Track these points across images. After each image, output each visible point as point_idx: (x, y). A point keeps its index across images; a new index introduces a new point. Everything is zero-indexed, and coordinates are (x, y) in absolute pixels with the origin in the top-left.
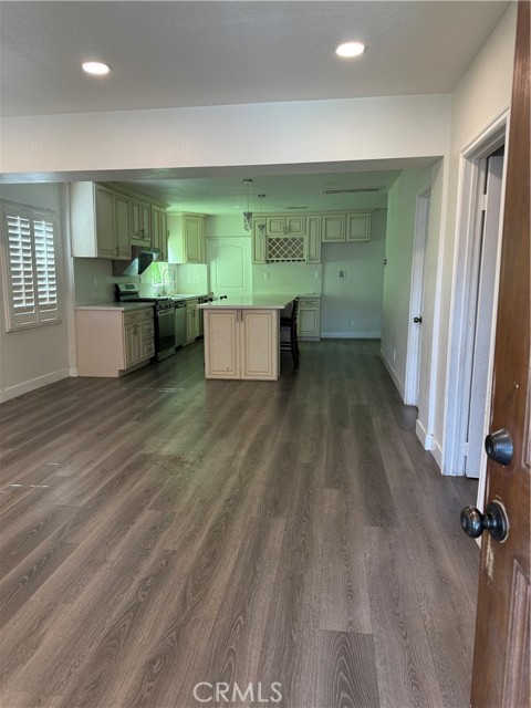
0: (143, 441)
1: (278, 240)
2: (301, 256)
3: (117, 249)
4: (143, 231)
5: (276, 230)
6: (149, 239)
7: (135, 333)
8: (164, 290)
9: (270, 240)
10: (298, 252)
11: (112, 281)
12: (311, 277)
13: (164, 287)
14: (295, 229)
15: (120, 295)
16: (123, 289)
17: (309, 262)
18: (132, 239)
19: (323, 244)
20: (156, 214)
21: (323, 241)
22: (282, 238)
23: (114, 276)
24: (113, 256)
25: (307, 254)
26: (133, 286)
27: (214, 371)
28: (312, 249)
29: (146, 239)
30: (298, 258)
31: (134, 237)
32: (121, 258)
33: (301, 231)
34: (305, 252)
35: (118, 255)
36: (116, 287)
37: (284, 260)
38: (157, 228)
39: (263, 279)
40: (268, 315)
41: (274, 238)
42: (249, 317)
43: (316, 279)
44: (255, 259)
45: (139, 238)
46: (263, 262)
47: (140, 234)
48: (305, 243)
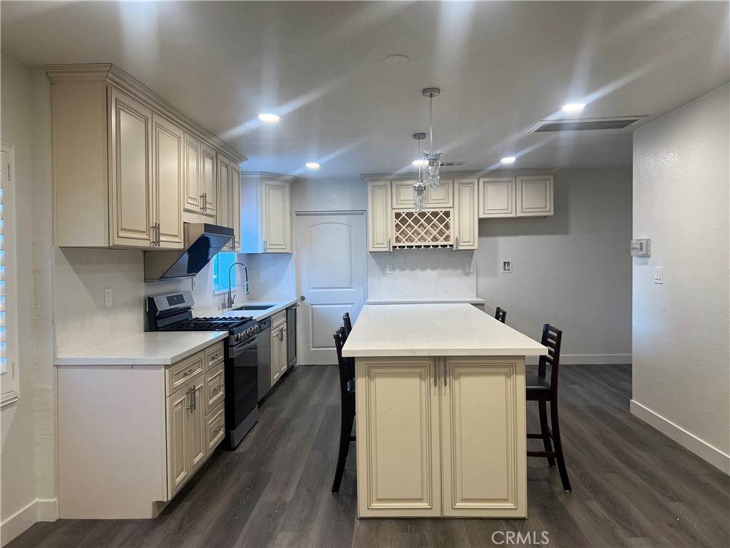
1: (410, 215)
2: (447, 238)
3: (157, 227)
4: (204, 197)
5: (407, 200)
6: (213, 213)
7: (193, 407)
8: (229, 298)
9: (398, 215)
10: (441, 233)
11: (143, 291)
12: (460, 271)
13: (229, 293)
14: (436, 200)
15: (159, 318)
16: (163, 305)
17: (460, 248)
18: (186, 210)
19: (481, 220)
20: (224, 170)
21: (482, 216)
22: (416, 211)
23: (146, 280)
24: (146, 244)
25: (457, 235)
26: (180, 299)
27: (379, 500)
28: (463, 230)
29: (208, 212)
30: (441, 242)
31: (188, 207)
32: (163, 245)
33: (446, 201)
34: (453, 233)
35: (158, 242)
36: (150, 302)
37: (421, 246)
38: (225, 194)
39: (384, 275)
40: (505, 370)
41: (403, 212)
42: (460, 375)
43: (467, 274)
44: (373, 245)
45: (197, 209)
46: (387, 250)
47: (200, 202)
48: (452, 220)
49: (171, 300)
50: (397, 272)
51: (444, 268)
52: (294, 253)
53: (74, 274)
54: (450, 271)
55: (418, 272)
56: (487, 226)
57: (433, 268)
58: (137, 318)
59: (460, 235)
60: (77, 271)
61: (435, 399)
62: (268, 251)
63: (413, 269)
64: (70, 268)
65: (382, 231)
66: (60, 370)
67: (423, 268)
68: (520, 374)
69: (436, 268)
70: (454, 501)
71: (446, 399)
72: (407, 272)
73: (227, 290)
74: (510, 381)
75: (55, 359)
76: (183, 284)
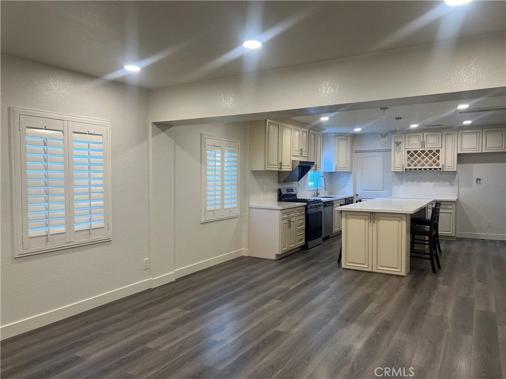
0: (280, 318)
1: (416, 152)
2: (438, 165)
3: (281, 164)
4: (301, 150)
5: (414, 144)
6: (307, 156)
7: (290, 226)
8: (317, 192)
9: (409, 152)
10: (434, 162)
11: (277, 186)
12: (447, 183)
13: (317, 190)
14: (432, 143)
15: (282, 197)
16: (284, 192)
17: (445, 170)
18: (293, 156)
19: (459, 155)
20: (313, 136)
21: (459, 152)
22: (419, 150)
23: (278, 182)
24: (277, 169)
25: (443, 163)
26: (292, 190)
27: (349, 262)
28: (448, 159)
29: (303, 155)
30: (434, 166)
31: (294, 154)
32: (283, 170)
33: (437, 144)
34: (441, 162)
35: (281, 168)
36: (280, 190)
37: (422, 169)
38: (313, 146)
39: (402, 184)
40: (398, 219)
41: (412, 150)
42: (381, 219)
43: (452, 185)
44: (394, 168)
45: (299, 155)
46: (402, 170)
47: (300, 152)
48: (441, 154)
49: (288, 190)
50: (409, 183)
51: (438, 181)
52: (353, 171)
53: (255, 180)
54: (441, 183)
55: (422, 183)
56: (462, 158)
57: (431, 181)
58: (275, 196)
59: (445, 163)
60: (256, 178)
61: (370, 228)
62: (338, 171)
63: (419, 181)
64: (253, 177)
65: (399, 160)
66: (251, 209)
67: (425, 181)
68: (404, 221)
69: (433, 181)
70: (377, 266)
71: (375, 228)
72: (415, 183)
73: (316, 189)
74: (400, 223)
75: (249, 205)
76: (294, 185)
